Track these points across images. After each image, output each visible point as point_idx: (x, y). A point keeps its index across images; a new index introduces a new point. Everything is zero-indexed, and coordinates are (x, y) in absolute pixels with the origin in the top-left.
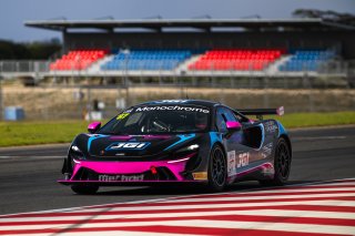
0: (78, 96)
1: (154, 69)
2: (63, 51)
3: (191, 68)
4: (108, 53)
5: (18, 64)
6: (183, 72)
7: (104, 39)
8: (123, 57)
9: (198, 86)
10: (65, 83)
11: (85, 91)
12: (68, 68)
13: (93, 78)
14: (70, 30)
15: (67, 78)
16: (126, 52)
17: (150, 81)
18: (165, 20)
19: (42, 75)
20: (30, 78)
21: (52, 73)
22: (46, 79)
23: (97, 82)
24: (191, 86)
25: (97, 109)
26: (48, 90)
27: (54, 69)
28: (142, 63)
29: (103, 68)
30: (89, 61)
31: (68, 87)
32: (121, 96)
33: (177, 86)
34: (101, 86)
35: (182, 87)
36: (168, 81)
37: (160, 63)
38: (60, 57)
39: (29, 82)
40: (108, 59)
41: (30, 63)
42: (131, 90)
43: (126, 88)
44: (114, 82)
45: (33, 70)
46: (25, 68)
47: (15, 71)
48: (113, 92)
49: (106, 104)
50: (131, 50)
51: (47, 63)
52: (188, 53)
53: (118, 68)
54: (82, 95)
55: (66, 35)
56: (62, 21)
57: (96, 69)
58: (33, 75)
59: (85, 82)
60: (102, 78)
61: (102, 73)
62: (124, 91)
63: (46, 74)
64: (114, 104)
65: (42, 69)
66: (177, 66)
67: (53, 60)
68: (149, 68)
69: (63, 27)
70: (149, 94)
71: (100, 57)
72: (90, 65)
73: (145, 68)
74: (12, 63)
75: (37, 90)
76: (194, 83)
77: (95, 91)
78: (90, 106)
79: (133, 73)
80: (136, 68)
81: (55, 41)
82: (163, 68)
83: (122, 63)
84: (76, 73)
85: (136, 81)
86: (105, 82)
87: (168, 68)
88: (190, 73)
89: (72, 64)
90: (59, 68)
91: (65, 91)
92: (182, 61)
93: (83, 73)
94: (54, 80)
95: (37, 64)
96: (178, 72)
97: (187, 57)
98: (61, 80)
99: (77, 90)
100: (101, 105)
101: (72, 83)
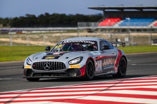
0: (110, 36)
1: (140, 26)
2: (103, 19)
3: (154, 25)
4: (121, 19)
5: (85, 23)
6: (151, 27)
7: (120, 14)
8: (127, 21)
11: (112, 34)
12: (106, 25)
13: (116, 29)
14: (106, 10)
15: (105, 29)
16: (129, 19)
17: (138, 30)
18: (144, 6)
19: (95, 28)
21: (99, 27)
22: (97, 30)
24: (155, 33)
25: (117, 41)
26: (98, 34)
27: (100, 25)
28: (135, 23)
29: (120, 25)
30: (114, 22)
32: (127, 36)
33: (149, 33)
34: (119, 32)
35: (151, 33)
36: (145, 30)
37: (142, 23)
38: (102, 21)
39: (90, 31)
40: (122, 22)
41: (90, 23)
42: (131, 34)
43: (129, 33)
44: (124, 31)
45: (91, 26)
46: (88, 26)
47: (84, 26)
48: (124, 35)
49: (121, 40)
50: (131, 18)
51: (97, 23)
52: (153, 19)
53: (125, 25)
55: (105, 12)
56: (103, 7)
57: (117, 26)
58: (91, 28)
60: (119, 29)
61: (119, 27)
62: (128, 34)
63: (97, 28)
64: (124, 40)
65: (95, 26)
66: (149, 24)
67: (100, 22)
69: (103, 9)
70: (138, 35)
71: (118, 21)
72: (114, 24)
73: (137, 25)
74: (83, 23)
75: (93, 34)
76: (156, 31)
77: (117, 35)
78: (114, 40)
79: (131, 27)
80: (133, 25)
81: (100, 14)
82: (144, 25)
83: (127, 23)
84: (109, 27)
85: (133, 30)
87: (146, 25)
88: (154, 27)
89: (107, 23)
90: (102, 25)
91: (105, 34)
92: (151, 22)
93: (112, 27)
94: (100, 30)
95: (93, 24)
96: (149, 27)
97: (153, 21)
98: (103, 30)
99: (109, 34)
100: (119, 40)
101: (107, 31)
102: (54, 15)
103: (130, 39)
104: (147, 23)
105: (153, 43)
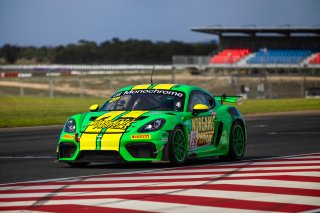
0: (230, 82)
1: (285, 63)
2: (219, 49)
3: (311, 62)
4: (251, 51)
5: (186, 58)
6: (305, 65)
7: (248, 40)
8: (262, 53)
9: (316, 75)
10: (220, 73)
11: (235, 78)
12: (222, 62)
13: (241, 69)
14: (224, 34)
15: (222, 69)
16: (265, 50)
17: (282, 72)
18: (292, 28)
19: (204, 67)
20: (195, 69)
21: (211, 65)
22: (207, 70)
23: (243, 72)
24: (311, 75)
25: (243, 91)
26: (209, 78)
27: (213, 63)
28: (275, 59)
29: (248, 62)
30: (238, 57)
31: (223, 75)
32: (262, 82)
33: (301, 75)
34: (247, 74)
35: (305, 76)
36: (294, 72)
37: (289, 59)
38: (217, 54)
39: (195, 72)
40: (252, 56)
41: (195, 58)
42: (268, 78)
43: (264, 76)
44: (256, 72)
45: (197, 63)
46: (191, 62)
47: (184, 63)
48: (255, 79)
49: (251, 88)
50: (268, 49)
51: (208, 58)
52: (309, 52)
53: (259, 62)
54: (233, 81)
55: (222, 38)
56: (218, 28)
57: (243, 63)
58: (197, 66)
59: (235, 72)
60: (247, 70)
61: (248, 66)
62: (263, 79)
63: (207, 66)
64: (256, 88)
65: (204, 62)
66: (302, 60)
67: (212, 55)
68: (282, 63)
69: (219, 32)
70: (282, 81)
71: (246, 54)
72: (238, 60)
73: (278, 62)
75: (200, 78)
76: (313, 73)
77: (243, 79)
78: (238, 89)
79: (269, 66)
80: (272, 62)
81: (213, 42)
82: (292, 62)
83: (262, 59)
84: (229, 66)
85: (272, 71)
86: (250, 72)
87: (295, 63)
88: (310, 66)
89: (226, 59)
90: (216, 62)
91: (221, 78)
92: (305, 57)
93: (234, 66)
94: (212, 70)
95: (200, 58)
96: (302, 65)
97: (308, 55)
98: (218, 71)
99: (229, 78)
100: (247, 89)
101: (226, 73)
102: (129, 42)
103: (266, 87)
104: (298, 58)
105: (309, 94)
